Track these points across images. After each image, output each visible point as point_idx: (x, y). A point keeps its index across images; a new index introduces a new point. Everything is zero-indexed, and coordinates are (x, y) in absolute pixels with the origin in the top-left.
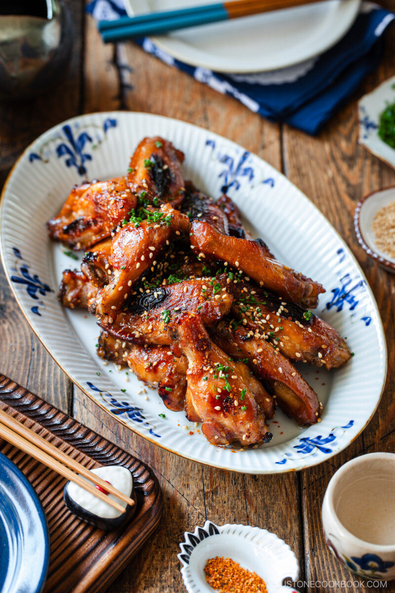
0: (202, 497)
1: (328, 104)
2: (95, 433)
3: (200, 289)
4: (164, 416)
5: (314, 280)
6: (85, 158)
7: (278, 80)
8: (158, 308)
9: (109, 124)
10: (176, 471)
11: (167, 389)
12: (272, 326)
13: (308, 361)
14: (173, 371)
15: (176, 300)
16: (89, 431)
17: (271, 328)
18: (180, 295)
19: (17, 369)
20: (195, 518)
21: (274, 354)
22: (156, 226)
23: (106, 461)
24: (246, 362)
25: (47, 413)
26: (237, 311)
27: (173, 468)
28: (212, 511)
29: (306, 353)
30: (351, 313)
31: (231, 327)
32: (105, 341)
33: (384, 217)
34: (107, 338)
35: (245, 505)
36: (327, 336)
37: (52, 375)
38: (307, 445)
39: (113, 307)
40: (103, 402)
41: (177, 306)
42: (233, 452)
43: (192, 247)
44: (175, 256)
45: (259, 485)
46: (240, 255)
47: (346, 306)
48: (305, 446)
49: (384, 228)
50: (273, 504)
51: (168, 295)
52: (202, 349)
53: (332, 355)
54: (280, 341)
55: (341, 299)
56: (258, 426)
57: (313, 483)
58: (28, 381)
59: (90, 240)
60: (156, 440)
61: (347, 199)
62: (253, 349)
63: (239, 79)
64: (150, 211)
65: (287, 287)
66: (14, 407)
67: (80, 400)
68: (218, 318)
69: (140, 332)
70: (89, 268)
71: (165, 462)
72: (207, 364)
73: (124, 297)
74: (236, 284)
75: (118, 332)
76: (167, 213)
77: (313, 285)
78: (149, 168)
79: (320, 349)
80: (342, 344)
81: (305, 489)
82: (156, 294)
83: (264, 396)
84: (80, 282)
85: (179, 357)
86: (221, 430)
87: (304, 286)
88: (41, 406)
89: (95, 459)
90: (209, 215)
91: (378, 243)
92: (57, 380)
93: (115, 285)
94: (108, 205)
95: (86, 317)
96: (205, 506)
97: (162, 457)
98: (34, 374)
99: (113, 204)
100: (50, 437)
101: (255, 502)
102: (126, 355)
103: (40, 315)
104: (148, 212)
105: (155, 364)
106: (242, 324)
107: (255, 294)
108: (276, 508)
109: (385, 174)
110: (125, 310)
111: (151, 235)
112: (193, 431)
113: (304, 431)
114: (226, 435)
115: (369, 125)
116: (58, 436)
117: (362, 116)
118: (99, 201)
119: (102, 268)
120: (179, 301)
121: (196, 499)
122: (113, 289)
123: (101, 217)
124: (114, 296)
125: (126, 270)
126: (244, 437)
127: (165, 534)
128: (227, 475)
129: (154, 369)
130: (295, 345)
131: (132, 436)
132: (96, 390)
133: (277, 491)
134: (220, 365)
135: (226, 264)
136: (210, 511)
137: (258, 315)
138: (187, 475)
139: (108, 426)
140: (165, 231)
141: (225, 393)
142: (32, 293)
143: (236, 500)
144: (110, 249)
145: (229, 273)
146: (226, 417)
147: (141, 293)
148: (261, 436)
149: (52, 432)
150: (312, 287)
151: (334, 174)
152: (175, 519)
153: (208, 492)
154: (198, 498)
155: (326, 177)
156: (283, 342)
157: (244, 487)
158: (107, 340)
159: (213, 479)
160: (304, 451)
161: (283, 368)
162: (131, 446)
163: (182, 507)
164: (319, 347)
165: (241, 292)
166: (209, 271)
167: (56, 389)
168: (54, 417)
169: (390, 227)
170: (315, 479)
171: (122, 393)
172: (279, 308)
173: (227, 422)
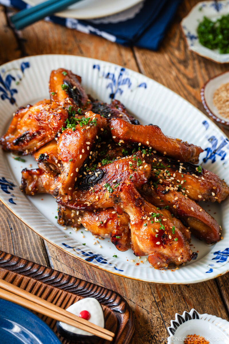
0: (156, 306)
1: (160, 28)
2: (75, 278)
3: (128, 165)
4: (116, 256)
5: (195, 145)
6: (13, 92)
7: (123, 18)
8: (99, 183)
9: (24, 66)
10: (133, 292)
11: (117, 237)
12: (178, 181)
13: (206, 200)
14: (119, 224)
15: (112, 175)
16: (70, 277)
17: (178, 182)
18: (115, 171)
19: (4, 244)
20: (156, 321)
21: (185, 199)
22: (88, 127)
23: (88, 295)
24: (167, 208)
25: (38, 271)
26: (154, 175)
27: (131, 290)
28: (165, 314)
29: (204, 194)
30: (223, 162)
31: (153, 186)
32: (63, 213)
33: (220, 95)
34: (65, 210)
35: (186, 306)
36: (214, 180)
37: (29, 243)
38: (222, 256)
39: (70, 189)
40: (78, 255)
41: (114, 180)
42: (173, 271)
43: (114, 137)
44: (100, 145)
45: (191, 289)
46: (148, 136)
47: (218, 158)
48: (220, 257)
49: (221, 102)
50: (205, 300)
51: (105, 173)
52: (139, 205)
53: (220, 193)
54: (186, 190)
55: (213, 154)
56: (187, 250)
57: (226, 281)
58: (14, 251)
59: (36, 146)
60: (122, 273)
61: (190, 89)
62: (171, 198)
63: (97, 22)
64: (78, 118)
65: (182, 152)
66: (13, 271)
67: (53, 257)
68: (145, 182)
69: (90, 202)
70: (45, 165)
71: (124, 287)
72: (144, 215)
73: (75, 180)
74: (148, 157)
75: (74, 205)
76: (92, 117)
77: (196, 148)
78: (66, 90)
79: (212, 190)
80: (224, 184)
81: (222, 286)
82: (96, 174)
83: (184, 228)
84: (35, 176)
85: (121, 214)
86: (162, 257)
87: (191, 150)
88: (32, 267)
89: (79, 295)
90: (115, 114)
91: (221, 113)
92: (34, 246)
93: (68, 173)
94: (48, 120)
95: (42, 199)
96: (160, 312)
97: (121, 284)
98: (17, 245)
99: (53, 118)
100: (43, 286)
101: (192, 302)
102: (80, 220)
103: (15, 204)
104: (77, 119)
105: (105, 222)
106: (159, 183)
107: (162, 161)
108: (207, 303)
109: (209, 67)
110: (76, 189)
111: (85, 134)
112: (138, 263)
113: (214, 247)
114: (166, 260)
115: (192, 38)
116: (49, 284)
117: (186, 32)
118: (40, 118)
119: (53, 163)
120: (115, 175)
121: (152, 308)
122: (67, 176)
123: (43, 129)
124: (68, 181)
125: (73, 161)
126: (179, 259)
127: (139, 337)
128: (168, 288)
129: (104, 226)
130: (196, 190)
131: (96, 274)
132: (70, 247)
133: (204, 291)
134: (154, 214)
135: (140, 144)
136: (164, 315)
137: (167, 175)
138: (141, 293)
139: (78, 271)
140: (94, 129)
141: (161, 232)
142: (5, 190)
143: (179, 303)
144: (57, 149)
145: (143, 150)
146: (165, 248)
147: (85, 175)
148: (190, 256)
149: (44, 283)
150: (195, 150)
151: (176, 73)
152: (143, 325)
153: (158, 302)
154: (153, 307)
155: (172, 77)
156: (188, 190)
157: (182, 293)
158: (65, 212)
159: (159, 292)
160: (221, 260)
161: (193, 207)
162: (98, 281)
163: (144, 316)
164: (211, 188)
165: (153, 162)
166: (127, 152)
167: (35, 253)
168: (44, 272)
169: (226, 101)
170: (227, 278)
171: (84, 246)
172: (179, 168)
173: (166, 251)
